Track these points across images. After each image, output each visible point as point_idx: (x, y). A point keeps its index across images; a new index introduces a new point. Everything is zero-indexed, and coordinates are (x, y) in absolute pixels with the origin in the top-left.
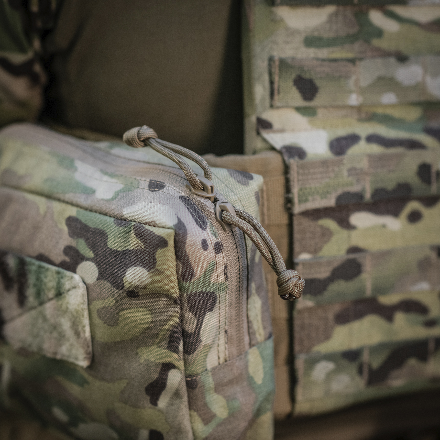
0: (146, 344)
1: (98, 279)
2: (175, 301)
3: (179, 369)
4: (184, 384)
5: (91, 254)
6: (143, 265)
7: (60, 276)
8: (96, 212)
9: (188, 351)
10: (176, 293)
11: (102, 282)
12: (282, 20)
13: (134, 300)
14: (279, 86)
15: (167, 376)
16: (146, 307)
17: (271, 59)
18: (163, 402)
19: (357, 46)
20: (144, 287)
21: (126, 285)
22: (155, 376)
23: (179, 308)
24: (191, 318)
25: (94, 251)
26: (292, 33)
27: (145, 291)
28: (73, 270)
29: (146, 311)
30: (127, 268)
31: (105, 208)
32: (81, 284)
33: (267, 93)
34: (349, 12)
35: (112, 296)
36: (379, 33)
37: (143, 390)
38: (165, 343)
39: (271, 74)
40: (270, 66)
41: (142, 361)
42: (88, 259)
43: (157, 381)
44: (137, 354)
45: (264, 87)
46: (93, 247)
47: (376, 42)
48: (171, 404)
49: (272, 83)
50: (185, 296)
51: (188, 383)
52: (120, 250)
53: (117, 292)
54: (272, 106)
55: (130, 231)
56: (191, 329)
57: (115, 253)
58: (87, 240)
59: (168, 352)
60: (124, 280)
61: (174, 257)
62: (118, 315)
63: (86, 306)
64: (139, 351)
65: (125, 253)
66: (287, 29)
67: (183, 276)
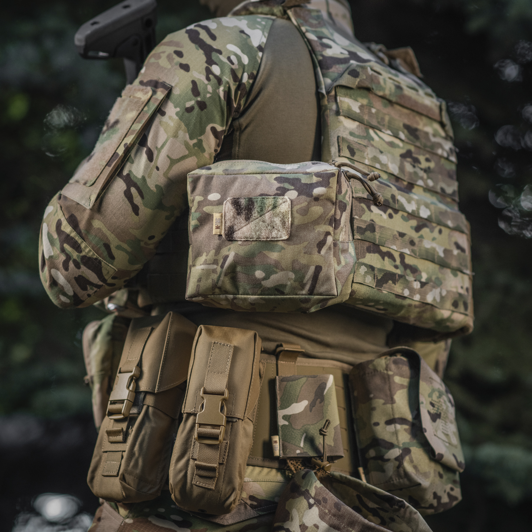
0: (318, 224)
1: (298, 196)
2: (333, 204)
3: (332, 235)
4: (332, 243)
5: (293, 188)
6: (322, 186)
7: (276, 199)
8: (291, 173)
9: (335, 228)
10: (334, 200)
11: (301, 197)
12: (342, 122)
13: (316, 203)
14: (342, 148)
15: (327, 239)
16: (321, 206)
17: (338, 137)
18: (323, 251)
19: (366, 141)
20: (322, 195)
21: (314, 195)
22: (322, 238)
23: (334, 207)
24: (339, 212)
25: (294, 187)
26: (345, 128)
27: (322, 198)
28: (283, 195)
29: (321, 208)
30: (313, 189)
31: (296, 171)
32: (288, 200)
33: (337, 150)
34: (363, 126)
35: (306, 201)
36: (373, 139)
37: (316, 245)
38: (328, 223)
39: (338, 142)
40: (338, 139)
41: (316, 231)
42: (291, 190)
43: (323, 241)
44: (314, 229)
45: (335, 148)
46: (293, 185)
47: (372, 142)
48: (326, 253)
49: (339, 146)
50: (338, 201)
51: (334, 243)
52: (309, 183)
53: (308, 199)
54: (339, 156)
55: (312, 176)
56: (338, 217)
57: (306, 185)
58: (289, 183)
59: (329, 226)
60: (313, 193)
61: (336, 182)
62: (308, 210)
63: (290, 209)
64: (315, 227)
65: (311, 184)
66: (344, 126)
67: (338, 192)
